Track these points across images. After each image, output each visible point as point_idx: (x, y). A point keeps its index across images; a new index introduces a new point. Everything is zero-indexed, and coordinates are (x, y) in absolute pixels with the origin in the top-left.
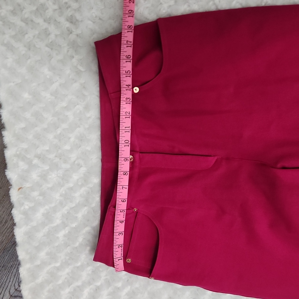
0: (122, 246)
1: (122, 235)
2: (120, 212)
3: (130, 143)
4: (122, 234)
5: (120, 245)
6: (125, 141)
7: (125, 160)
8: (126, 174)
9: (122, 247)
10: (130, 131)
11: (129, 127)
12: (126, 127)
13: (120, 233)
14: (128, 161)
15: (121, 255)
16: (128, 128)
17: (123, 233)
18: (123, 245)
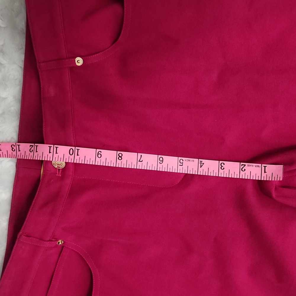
0: (242, 165)
1: (224, 164)
2: (182, 165)
3: (73, 148)
4: (222, 165)
5: (241, 167)
6: (71, 154)
7: (99, 156)
8: (120, 155)
9: (245, 165)
10: (55, 146)
11: (50, 147)
12: (50, 152)
13: (220, 166)
14: (101, 152)
15: (258, 166)
16: (52, 148)
17: (221, 162)
18: (242, 163)
